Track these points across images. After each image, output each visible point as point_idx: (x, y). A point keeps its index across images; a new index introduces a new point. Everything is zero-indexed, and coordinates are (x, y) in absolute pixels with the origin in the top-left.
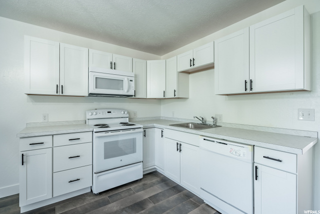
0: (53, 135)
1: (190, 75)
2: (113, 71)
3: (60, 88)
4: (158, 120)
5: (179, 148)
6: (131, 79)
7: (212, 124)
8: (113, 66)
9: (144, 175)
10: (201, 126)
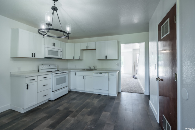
0: (37, 76)
1: (84, 51)
2: (54, 47)
3: (33, 55)
4: (67, 69)
5: (84, 78)
6: (61, 51)
7: (93, 69)
8: (54, 45)
9: (69, 92)
10: (90, 69)
